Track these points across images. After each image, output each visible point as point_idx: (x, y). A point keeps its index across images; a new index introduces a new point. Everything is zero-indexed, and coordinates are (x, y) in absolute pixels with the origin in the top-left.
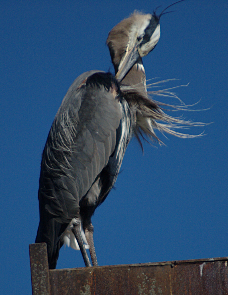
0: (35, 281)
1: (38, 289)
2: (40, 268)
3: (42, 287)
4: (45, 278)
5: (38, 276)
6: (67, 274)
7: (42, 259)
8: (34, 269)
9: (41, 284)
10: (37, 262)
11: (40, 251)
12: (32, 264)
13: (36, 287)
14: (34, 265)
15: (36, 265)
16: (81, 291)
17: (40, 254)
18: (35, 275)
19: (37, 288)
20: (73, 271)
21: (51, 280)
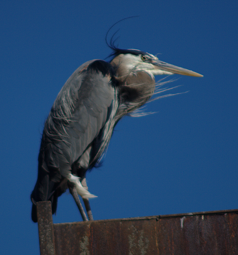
0: (42, 233)
1: (44, 240)
2: (46, 222)
4: (50, 230)
5: (44, 229)
6: (68, 227)
7: (47, 215)
9: (47, 236)
10: (43, 217)
11: (46, 207)
12: (39, 219)
13: (42, 238)
15: (42, 220)
16: (80, 241)
17: (45, 210)
20: (74, 225)
21: (55, 232)
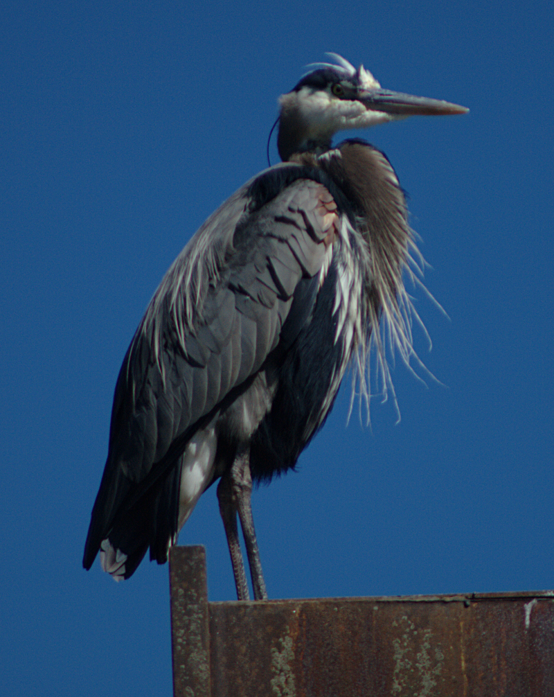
0: (178, 624)
1: (185, 643)
2: (191, 598)
3: (192, 637)
4: (199, 618)
5: (184, 614)
6: (245, 613)
7: (195, 580)
8: (177, 600)
9: (192, 632)
10: (185, 585)
11: (191, 560)
12: (174, 589)
13: (179, 637)
14: (177, 590)
15: (181, 591)
16: (273, 649)
17: (191, 568)
18: (180, 612)
19: (184, 640)
20: (258, 607)
21: (212, 623)
